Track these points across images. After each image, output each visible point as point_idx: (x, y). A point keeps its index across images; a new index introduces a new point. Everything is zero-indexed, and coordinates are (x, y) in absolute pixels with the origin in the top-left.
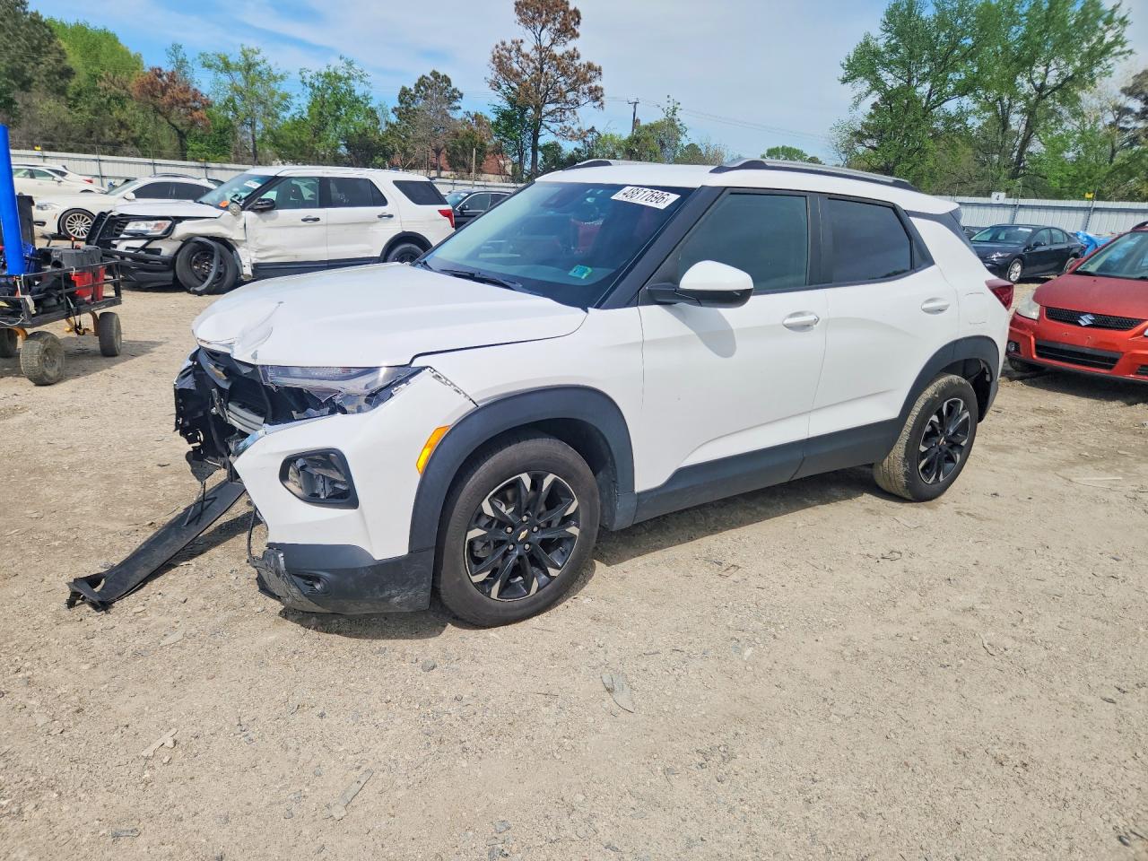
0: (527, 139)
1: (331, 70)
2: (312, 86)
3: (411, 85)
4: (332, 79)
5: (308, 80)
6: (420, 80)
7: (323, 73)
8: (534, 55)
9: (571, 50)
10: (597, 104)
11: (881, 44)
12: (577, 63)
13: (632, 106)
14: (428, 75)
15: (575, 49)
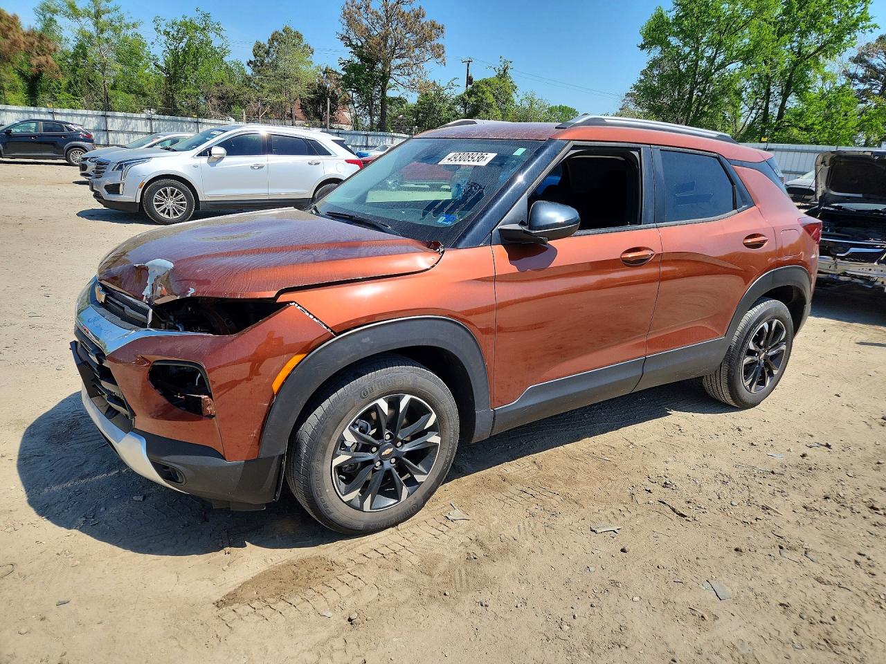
0: (376, 91)
1: (187, 20)
2: (167, 33)
3: (264, 41)
4: (187, 28)
5: (162, 28)
6: (273, 35)
7: (178, 22)
8: (381, 13)
9: (417, 8)
10: (440, 60)
11: (671, 16)
12: (423, 20)
13: (466, 64)
14: (281, 31)
15: (420, 8)
